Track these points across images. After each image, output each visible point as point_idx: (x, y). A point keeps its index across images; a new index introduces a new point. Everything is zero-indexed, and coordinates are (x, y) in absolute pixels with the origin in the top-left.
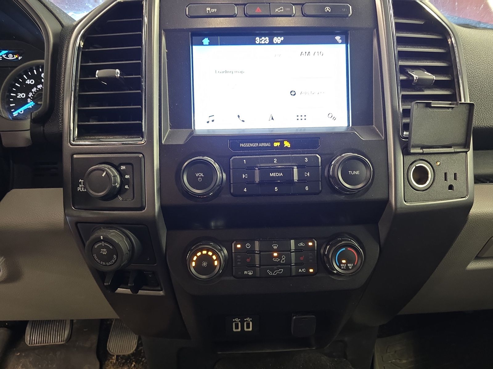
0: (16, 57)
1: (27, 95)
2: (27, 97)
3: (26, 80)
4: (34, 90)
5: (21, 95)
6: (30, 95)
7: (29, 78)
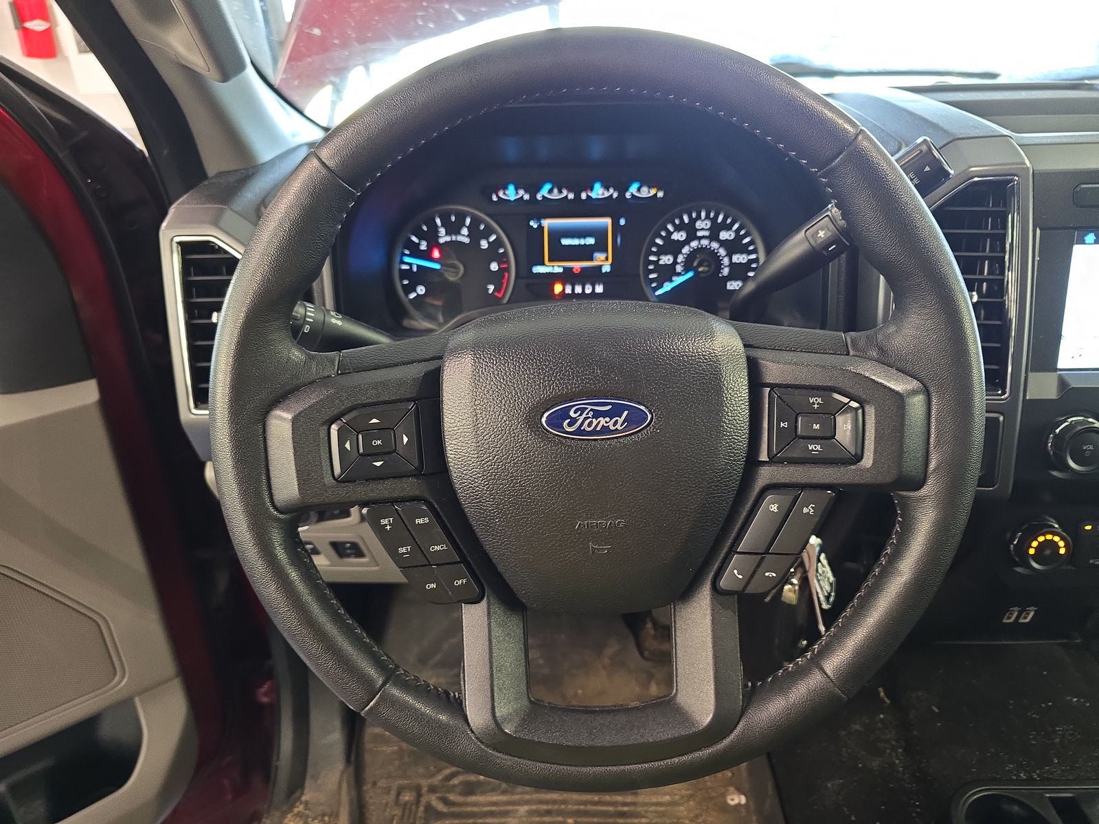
0: (653, 192)
1: (675, 258)
2: (675, 263)
3: (671, 233)
4: (686, 250)
5: (666, 260)
6: (680, 258)
7: (678, 228)
